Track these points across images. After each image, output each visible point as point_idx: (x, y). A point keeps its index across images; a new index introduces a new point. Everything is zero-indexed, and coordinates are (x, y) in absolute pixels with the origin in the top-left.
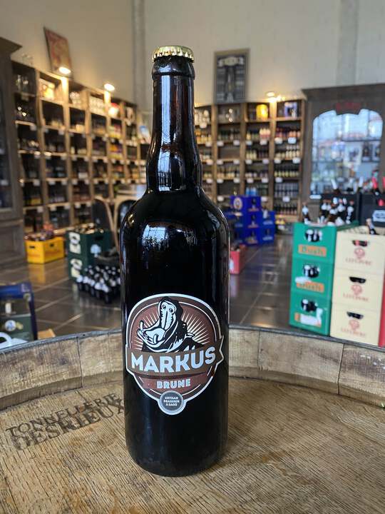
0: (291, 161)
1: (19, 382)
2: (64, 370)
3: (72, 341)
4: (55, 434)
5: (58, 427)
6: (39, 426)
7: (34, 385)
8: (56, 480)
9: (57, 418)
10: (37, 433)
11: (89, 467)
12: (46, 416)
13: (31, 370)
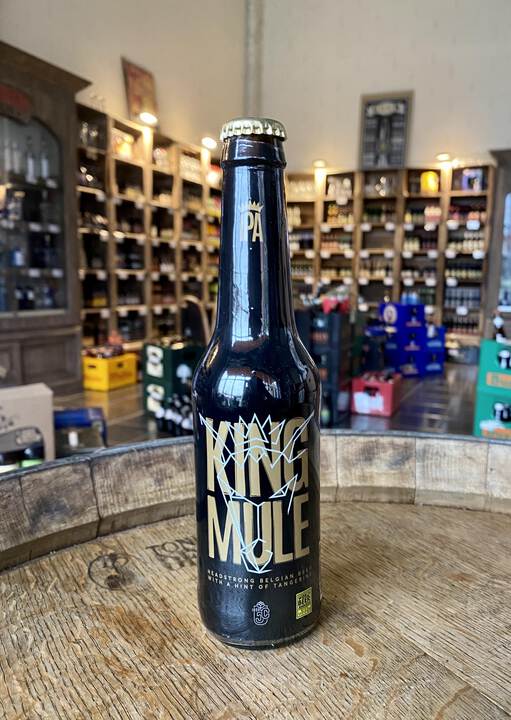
0: (471, 256)
1: (155, 491)
7: (173, 498)
13: (170, 477)
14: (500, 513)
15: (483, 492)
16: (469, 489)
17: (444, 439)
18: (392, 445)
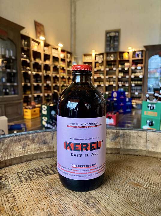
0: (139, 77)
1: (22, 151)
2: (45, 147)
3: (49, 132)
4: (41, 176)
5: (42, 173)
6: (32, 172)
7: (29, 153)
8: (42, 199)
9: (41, 169)
10: (31, 176)
11: (61, 193)
12: (35, 168)
13: (28, 146)
14: (152, 157)
15: (145, 149)
16: (140, 148)
17: (130, 130)
18: (112, 132)
